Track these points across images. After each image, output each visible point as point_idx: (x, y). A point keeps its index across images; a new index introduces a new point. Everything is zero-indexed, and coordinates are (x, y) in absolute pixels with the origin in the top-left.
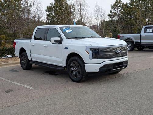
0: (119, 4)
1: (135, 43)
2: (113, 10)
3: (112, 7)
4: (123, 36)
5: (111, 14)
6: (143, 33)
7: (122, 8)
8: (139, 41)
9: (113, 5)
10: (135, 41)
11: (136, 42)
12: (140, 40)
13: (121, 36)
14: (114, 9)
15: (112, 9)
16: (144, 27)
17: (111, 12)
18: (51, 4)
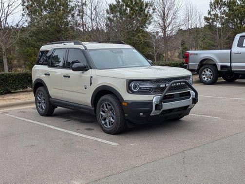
1: (219, 69)
2: (213, 10)
3: (211, 5)
4: (197, 54)
5: (209, 16)
6: (235, 49)
7: (229, 6)
8: (229, 64)
10: (219, 64)
11: (222, 67)
12: (231, 63)
13: (191, 54)
14: (215, 8)
15: (211, 8)
16: (238, 37)
17: (209, 13)
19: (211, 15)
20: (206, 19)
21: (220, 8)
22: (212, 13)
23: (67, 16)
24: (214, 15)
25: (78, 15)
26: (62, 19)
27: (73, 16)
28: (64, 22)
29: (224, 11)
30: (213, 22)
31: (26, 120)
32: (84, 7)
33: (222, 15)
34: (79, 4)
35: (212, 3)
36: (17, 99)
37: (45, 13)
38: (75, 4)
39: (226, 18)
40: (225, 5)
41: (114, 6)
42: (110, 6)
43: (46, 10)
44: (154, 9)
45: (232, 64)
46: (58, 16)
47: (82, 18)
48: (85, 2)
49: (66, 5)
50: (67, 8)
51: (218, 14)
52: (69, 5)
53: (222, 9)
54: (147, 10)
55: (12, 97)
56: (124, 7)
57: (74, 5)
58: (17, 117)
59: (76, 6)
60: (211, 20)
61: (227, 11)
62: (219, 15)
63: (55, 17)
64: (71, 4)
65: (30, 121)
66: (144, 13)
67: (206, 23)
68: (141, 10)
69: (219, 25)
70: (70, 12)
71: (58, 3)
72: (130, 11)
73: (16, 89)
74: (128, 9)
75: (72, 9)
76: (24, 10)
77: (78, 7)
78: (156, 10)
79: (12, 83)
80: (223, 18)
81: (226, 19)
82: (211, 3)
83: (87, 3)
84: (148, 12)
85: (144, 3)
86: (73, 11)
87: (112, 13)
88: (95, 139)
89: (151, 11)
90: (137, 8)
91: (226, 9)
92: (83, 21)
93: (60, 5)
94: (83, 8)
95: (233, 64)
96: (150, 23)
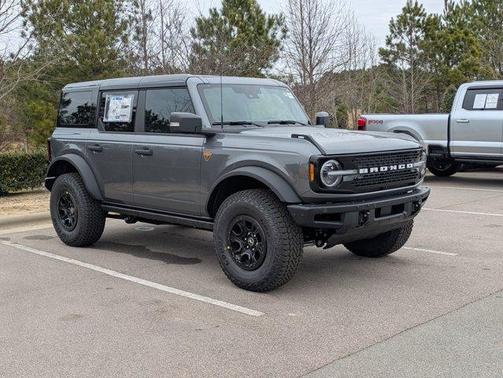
0: (417, 18)
5: (389, 48)
9: (395, 19)
15: (392, 32)
18: (211, 11)
19: (392, 46)
20: (383, 53)
21: (410, 33)
22: (394, 41)
23: (113, 39)
24: (398, 45)
25: (135, 38)
26: (104, 46)
27: (125, 39)
28: (107, 51)
29: (417, 38)
30: (395, 59)
31: (50, 255)
32: (148, 22)
33: (414, 47)
34: (137, 16)
35: (395, 22)
36: (22, 208)
37: (69, 33)
38: (130, 17)
39: (419, 51)
40: (419, 26)
41: (207, 22)
42: (199, 22)
43: (70, 26)
44: (284, 31)
45: (451, 142)
46: (97, 40)
47: (143, 46)
48: (150, 12)
49: (111, 17)
50: (114, 23)
51: (404, 45)
52: (117, 17)
53: (413, 34)
54: (271, 32)
55: (11, 204)
56: (227, 25)
57: (127, 18)
58: (28, 249)
59: (132, 19)
60: (392, 56)
61: (422, 39)
62: (407, 46)
63: (90, 41)
64: (121, 15)
65: (58, 258)
66: (266, 38)
67: (383, 62)
68: (260, 31)
69: (406, 66)
70: (119, 32)
71: (95, 14)
72: (239, 32)
73: (19, 188)
74: (236, 29)
75: (124, 24)
76: (25, 24)
77: (135, 23)
78: (288, 33)
79: (11, 176)
80: (415, 51)
81: (421, 55)
82: (392, 22)
83: (153, 15)
84: (273, 36)
85: (267, 17)
86: (125, 29)
87: (203, 37)
88: (210, 300)
89: (279, 35)
90: (252, 28)
91: (420, 34)
92: (145, 51)
93: (99, 16)
94: (145, 24)
95: (453, 143)
96: (277, 58)
